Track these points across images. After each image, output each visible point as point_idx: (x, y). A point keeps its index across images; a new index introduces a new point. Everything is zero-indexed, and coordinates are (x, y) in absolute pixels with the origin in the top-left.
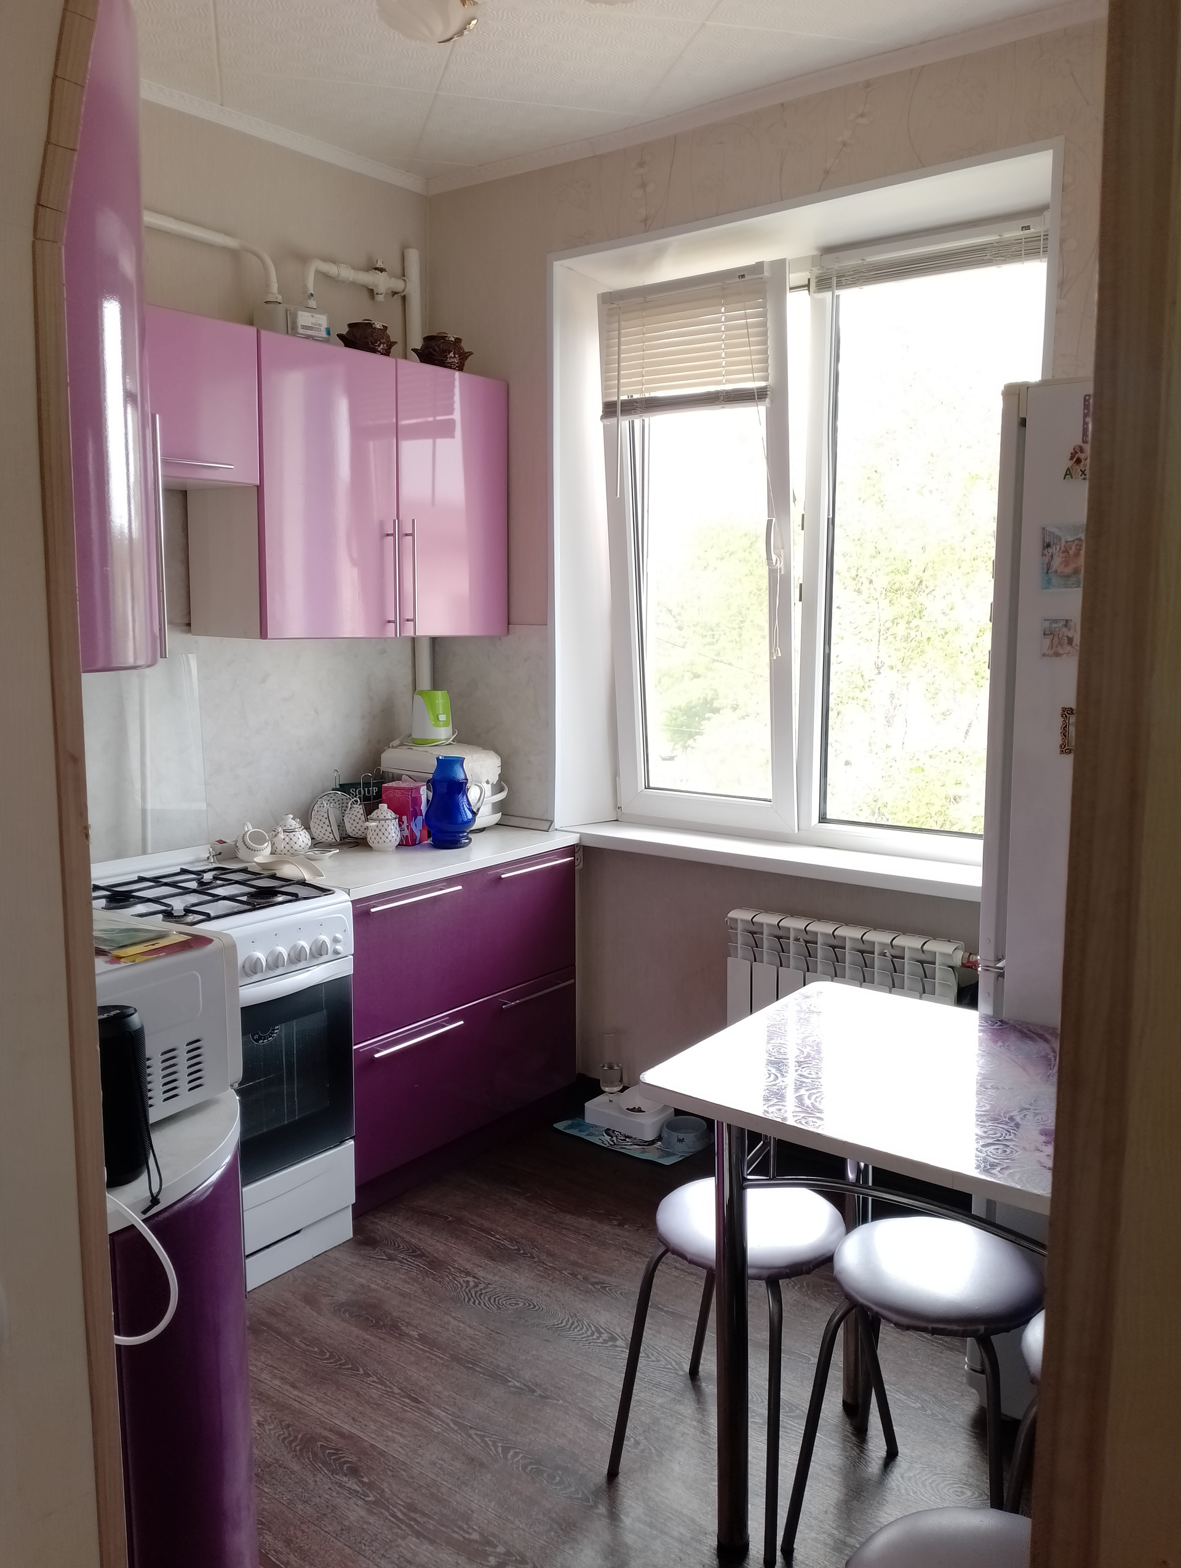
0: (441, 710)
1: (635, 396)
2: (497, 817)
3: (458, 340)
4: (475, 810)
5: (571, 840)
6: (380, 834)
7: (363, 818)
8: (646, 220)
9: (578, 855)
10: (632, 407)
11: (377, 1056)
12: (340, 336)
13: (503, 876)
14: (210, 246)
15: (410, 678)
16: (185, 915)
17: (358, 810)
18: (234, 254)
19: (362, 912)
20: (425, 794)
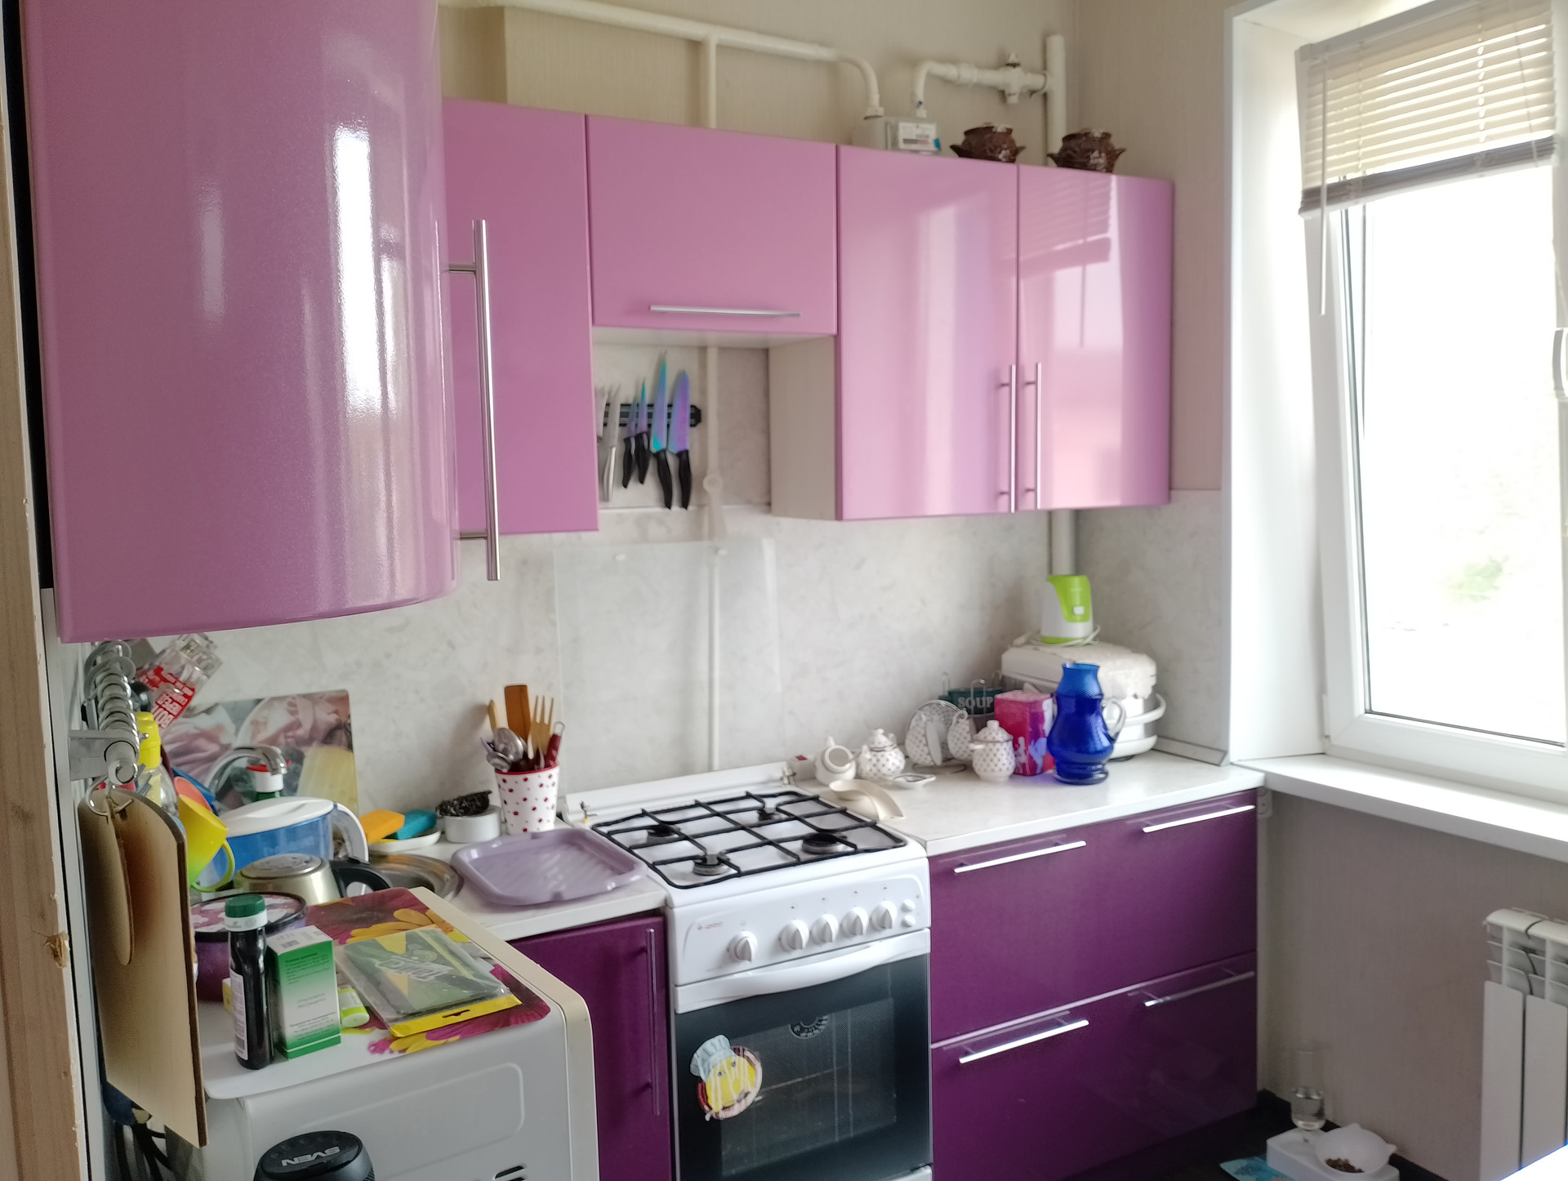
0: (1077, 599)
1: (1350, 176)
2: (1151, 741)
3: (1107, 136)
4: (1112, 734)
5: (1251, 781)
6: (988, 760)
7: (969, 738)
10: (1341, 192)
11: (963, 1060)
12: (954, 148)
13: (1147, 830)
15: (1044, 560)
17: (963, 726)
19: (942, 871)
20: (1048, 708)
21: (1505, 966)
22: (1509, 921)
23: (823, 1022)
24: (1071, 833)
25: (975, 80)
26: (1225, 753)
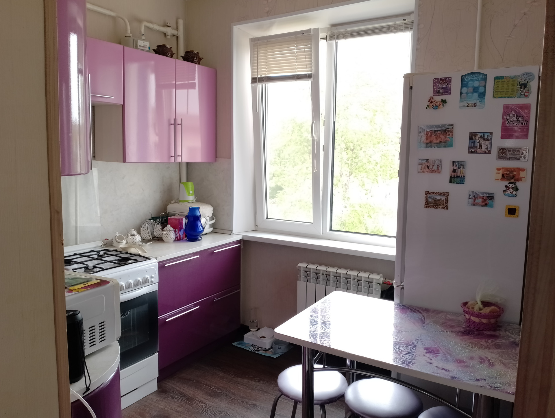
0: (190, 190)
1: (263, 76)
2: (211, 229)
3: (198, 53)
4: (204, 227)
5: (239, 238)
6: (168, 236)
7: (161, 230)
8: (268, 12)
9: (242, 243)
10: (262, 80)
11: (167, 320)
12: (154, 50)
13: (214, 252)
14: (105, 15)
15: (178, 178)
16: (93, 268)
17: (159, 227)
18: (114, 18)
19: (162, 266)
20: (184, 221)
21: (302, 276)
22: (302, 265)
23: (128, 313)
24: (195, 254)
25: (158, 29)
26: (232, 231)
